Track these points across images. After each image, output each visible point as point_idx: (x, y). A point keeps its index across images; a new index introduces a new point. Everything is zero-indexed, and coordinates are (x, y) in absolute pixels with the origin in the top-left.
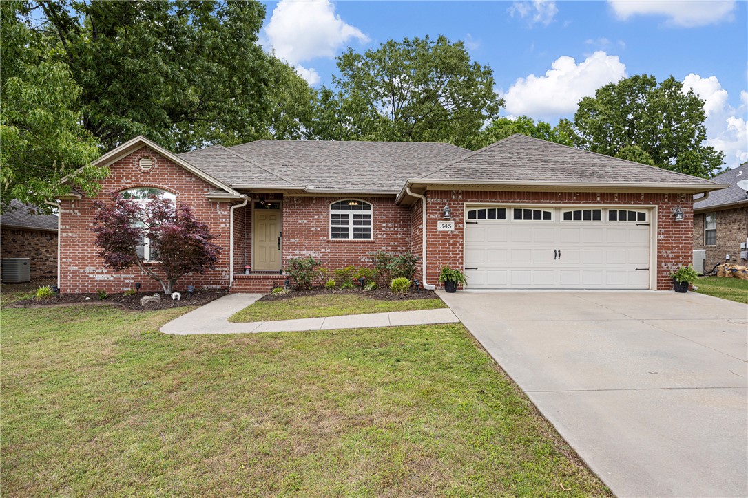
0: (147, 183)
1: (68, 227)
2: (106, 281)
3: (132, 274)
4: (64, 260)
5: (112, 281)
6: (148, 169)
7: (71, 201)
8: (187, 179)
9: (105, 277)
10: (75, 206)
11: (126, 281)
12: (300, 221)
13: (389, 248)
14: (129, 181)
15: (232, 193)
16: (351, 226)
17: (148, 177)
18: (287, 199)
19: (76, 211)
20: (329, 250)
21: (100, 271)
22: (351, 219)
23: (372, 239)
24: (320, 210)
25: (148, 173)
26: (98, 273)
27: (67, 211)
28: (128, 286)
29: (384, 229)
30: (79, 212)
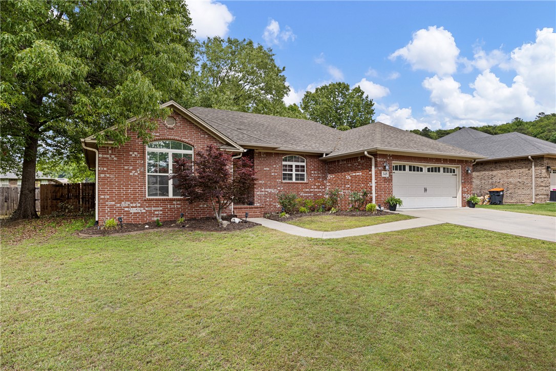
0: (172, 137)
1: (105, 169)
2: (139, 213)
3: (161, 207)
4: (102, 197)
5: (144, 213)
6: (172, 126)
7: (108, 147)
8: (202, 136)
9: (138, 210)
10: (112, 152)
11: (156, 213)
12: (265, 169)
13: (315, 187)
14: (158, 134)
15: (238, 148)
16: (294, 173)
17: (172, 133)
18: (257, 153)
19: (113, 156)
20: (282, 189)
21: (134, 205)
22: (294, 168)
23: (305, 181)
24: (277, 162)
25: (173, 129)
26: (132, 207)
27: (105, 156)
28: (158, 217)
29: (312, 175)
30: (115, 157)
